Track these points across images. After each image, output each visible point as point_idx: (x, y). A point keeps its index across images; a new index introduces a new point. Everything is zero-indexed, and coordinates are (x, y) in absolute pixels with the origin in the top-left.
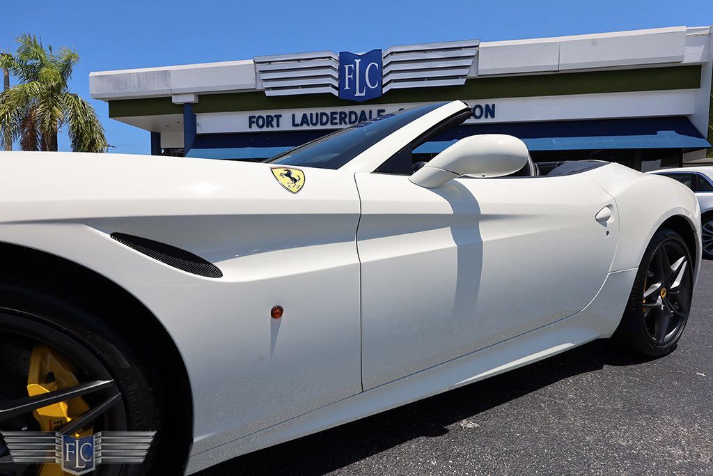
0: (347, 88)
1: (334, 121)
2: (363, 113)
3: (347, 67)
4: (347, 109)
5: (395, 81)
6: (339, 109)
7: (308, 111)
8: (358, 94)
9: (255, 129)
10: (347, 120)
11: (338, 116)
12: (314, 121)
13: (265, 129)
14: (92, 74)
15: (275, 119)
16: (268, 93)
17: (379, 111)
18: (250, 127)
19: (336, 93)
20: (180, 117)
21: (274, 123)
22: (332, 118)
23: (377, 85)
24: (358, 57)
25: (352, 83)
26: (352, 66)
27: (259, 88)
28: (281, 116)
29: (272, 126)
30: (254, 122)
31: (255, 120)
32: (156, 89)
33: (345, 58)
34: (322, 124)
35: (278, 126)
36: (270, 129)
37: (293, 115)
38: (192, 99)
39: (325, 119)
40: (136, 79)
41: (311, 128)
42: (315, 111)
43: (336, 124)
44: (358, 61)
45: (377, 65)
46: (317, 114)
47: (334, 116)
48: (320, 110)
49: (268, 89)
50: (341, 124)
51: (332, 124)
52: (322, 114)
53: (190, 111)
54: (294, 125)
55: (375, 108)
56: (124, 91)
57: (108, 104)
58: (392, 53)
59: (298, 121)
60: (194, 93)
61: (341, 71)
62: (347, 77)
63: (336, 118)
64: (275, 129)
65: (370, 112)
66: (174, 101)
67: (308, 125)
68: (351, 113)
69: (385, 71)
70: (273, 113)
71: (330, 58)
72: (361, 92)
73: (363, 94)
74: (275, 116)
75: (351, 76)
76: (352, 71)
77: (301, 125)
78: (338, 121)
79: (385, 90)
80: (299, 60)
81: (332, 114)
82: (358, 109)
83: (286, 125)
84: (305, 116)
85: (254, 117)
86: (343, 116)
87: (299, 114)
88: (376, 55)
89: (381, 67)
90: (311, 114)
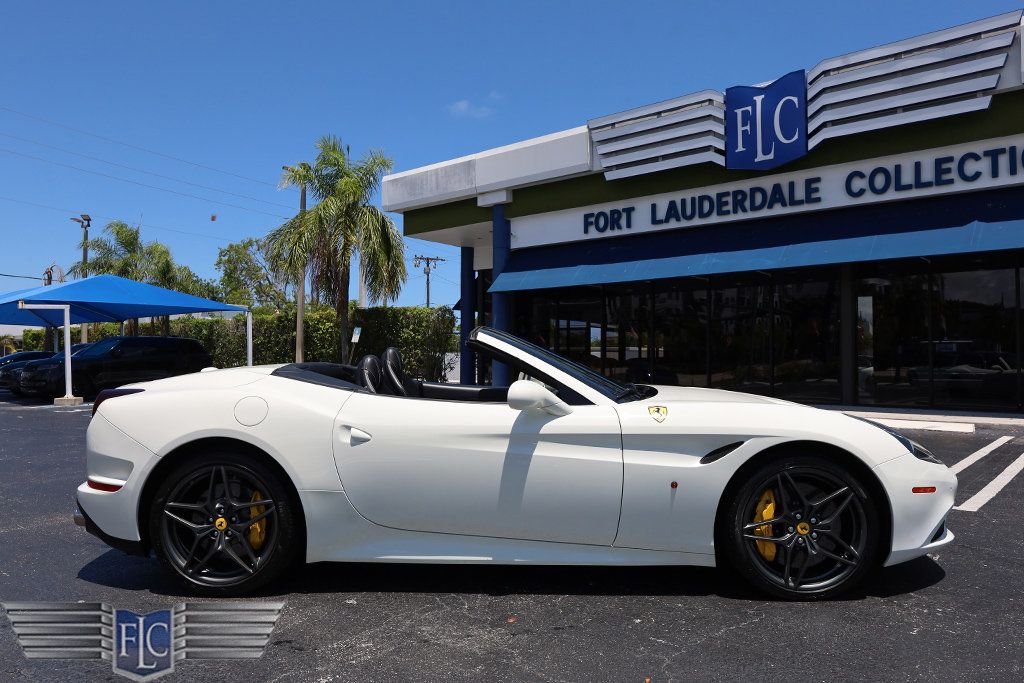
0: (740, 148)
1: (725, 208)
2: (777, 188)
3: (739, 112)
4: (745, 185)
5: (835, 123)
6: (731, 187)
7: (677, 197)
8: (760, 157)
9: (594, 234)
10: (747, 204)
11: (730, 199)
12: (689, 211)
13: (609, 233)
14: (386, 179)
15: (624, 216)
16: (610, 176)
17: (809, 182)
18: (586, 231)
19: (720, 160)
20: (488, 225)
21: (623, 222)
22: (719, 205)
23: (796, 137)
24: (759, 91)
25: (749, 140)
26: (749, 108)
27: (597, 168)
28: (633, 209)
29: (620, 228)
30: (591, 223)
31: (593, 220)
32: (458, 189)
33: (737, 97)
34: (702, 215)
35: (629, 225)
36: (616, 233)
37: (654, 207)
38: (502, 198)
39: (706, 206)
40: (434, 179)
41: (684, 224)
42: (688, 195)
43: (728, 212)
44: (759, 99)
45: (795, 100)
46: (693, 199)
47: (724, 199)
48: (697, 193)
49: (610, 168)
50: (735, 212)
51: (721, 213)
52: (702, 198)
53: (501, 216)
54: (655, 221)
55: (799, 178)
56: (421, 197)
57: (402, 216)
58: (826, 73)
59: (661, 214)
60: (507, 189)
61: (730, 121)
62: (740, 129)
63: (726, 203)
64: (625, 231)
65: (792, 185)
66: (481, 203)
67: (678, 220)
68: (754, 191)
69: (811, 109)
70: (620, 205)
71: (710, 101)
72: (766, 152)
73: (771, 156)
74: (624, 210)
75: (748, 128)
76: (749, 118)
77: (667, 220)
78: (730, 207)
79: (812, 143)
80: (659, 114)
81: (720, 196)
82: (767, 183)
83: (641, 224)
84: (672, 205)
85: (592, 215)
86: (739, 197)
87: (662, 202)
88: (795, 82)
89: (806, 103)
90: (683, 201)
